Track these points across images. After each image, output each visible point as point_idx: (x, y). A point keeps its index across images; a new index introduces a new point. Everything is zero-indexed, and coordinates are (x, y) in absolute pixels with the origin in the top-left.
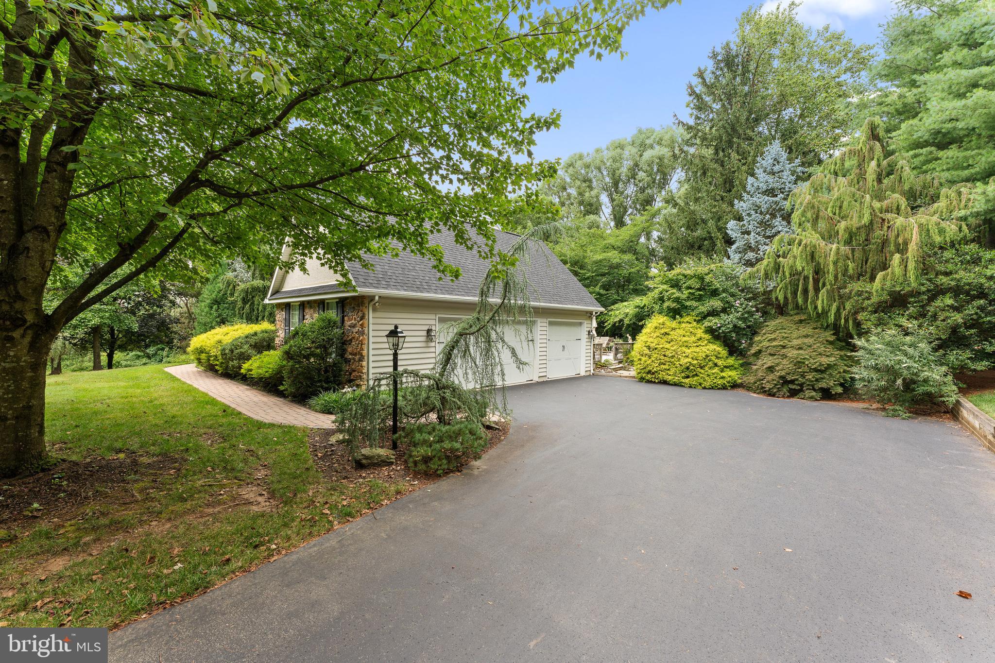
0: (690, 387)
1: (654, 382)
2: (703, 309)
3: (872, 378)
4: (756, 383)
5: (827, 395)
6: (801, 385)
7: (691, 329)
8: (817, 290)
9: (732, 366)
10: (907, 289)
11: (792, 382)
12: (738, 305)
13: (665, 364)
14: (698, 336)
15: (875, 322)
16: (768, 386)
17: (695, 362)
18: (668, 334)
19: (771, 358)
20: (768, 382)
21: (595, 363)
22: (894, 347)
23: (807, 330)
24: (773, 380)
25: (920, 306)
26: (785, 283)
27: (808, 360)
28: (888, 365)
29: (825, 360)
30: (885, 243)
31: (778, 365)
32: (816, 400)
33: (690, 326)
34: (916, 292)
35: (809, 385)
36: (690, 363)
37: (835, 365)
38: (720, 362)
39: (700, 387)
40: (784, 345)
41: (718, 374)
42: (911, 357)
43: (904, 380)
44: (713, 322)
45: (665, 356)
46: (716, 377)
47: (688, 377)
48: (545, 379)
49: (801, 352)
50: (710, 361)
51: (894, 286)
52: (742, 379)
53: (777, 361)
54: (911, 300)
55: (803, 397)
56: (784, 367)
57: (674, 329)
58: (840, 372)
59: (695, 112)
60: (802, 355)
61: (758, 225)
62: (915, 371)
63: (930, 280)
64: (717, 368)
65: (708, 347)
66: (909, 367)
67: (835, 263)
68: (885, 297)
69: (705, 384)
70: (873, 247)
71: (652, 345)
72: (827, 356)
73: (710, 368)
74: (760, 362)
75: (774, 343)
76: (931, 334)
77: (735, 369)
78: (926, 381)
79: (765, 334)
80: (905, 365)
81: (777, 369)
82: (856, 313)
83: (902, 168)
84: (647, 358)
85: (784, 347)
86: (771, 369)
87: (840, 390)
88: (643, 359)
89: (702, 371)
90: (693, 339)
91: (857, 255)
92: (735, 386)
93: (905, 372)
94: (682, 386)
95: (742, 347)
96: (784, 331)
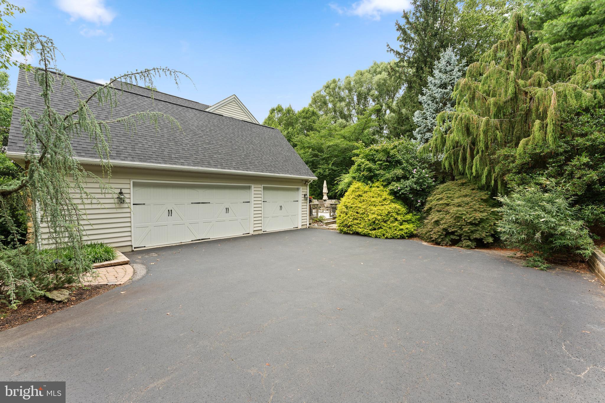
0: (376, 237)
1: (349, 234)
2: (388, 176)
3: (513, 232)
4: (427, 234)
5: (480, 244)
6: (460, 236)
7: (379, 192)
8: (472, 157)
9: (410, 220)
10: (546, 151)
11: (453, 233)
12: (415, 172)
13: (357, 220)
14: (384, 197)
15: (518, 182)
16: (434, 237)
17: (379, 217)
18: (361, 196)
19: (438, 214)
20: (435, 233)
21: (310, 219)
22: (533, 203)
23: (467, 191)
24: (438, 232)
25: (558, 166)
26: (449, 154)
27: (465, 215)
28: (527, 220)
29: (479, 215)
30: (528, 112)
31: (442, 219)
32: (472, 248)
33: (378, 189)
34: (554, 153)
35: (466, 236)
36: (376, 218)
37: (487, 219)
38: (399, 218)
39: (383, 237)
40: (448, 203)
41: (397, 227)
42: (549, 212)
43: (542, 233)
44: (396, 186)
45: (357, 213)
46: (396, 230)
47: (375, 229)
48: (260, 232)
49: (460, 208)
50: (391, 216)
51: (535, 149)
52: (416, 230)
53: (441, 216)
54: (550, 160)
55: (461, 245)
56: (447, 221)
57: (366, 192)
58: (491, 225)
59: (403, 43)
60: (460, 211)
61: (434, 112)
62: (552, 225)
63: (567, 142)
64: (397, 222)
65: (390, 205)
66: (546, 222)
67: (486, 132)
68: (527, 159)
69: (388, 235)
70: (518, 118)
71: (349, 205)
72: (481, 212)
73: (392, 222)
74: (430, 217)
75: (441, 202)
76: (567, 190)
77: (413, 222)
78: (563, 234)
79: (435, 195)
80: (543, 220)
81: (441, 222)
82: (504, 175)
83: (543, 50)
84: (344, 215)
85: (448, 205)
86: (437, 223)
87: (491, 240)
88: (342, 215)
89: (385, 225)
90: (379, 199)
91: (504, 126)
92: (411, 236)
93: (543, 226)
94: (371, 237)
95: (418, 205)
96: (449, 192)
